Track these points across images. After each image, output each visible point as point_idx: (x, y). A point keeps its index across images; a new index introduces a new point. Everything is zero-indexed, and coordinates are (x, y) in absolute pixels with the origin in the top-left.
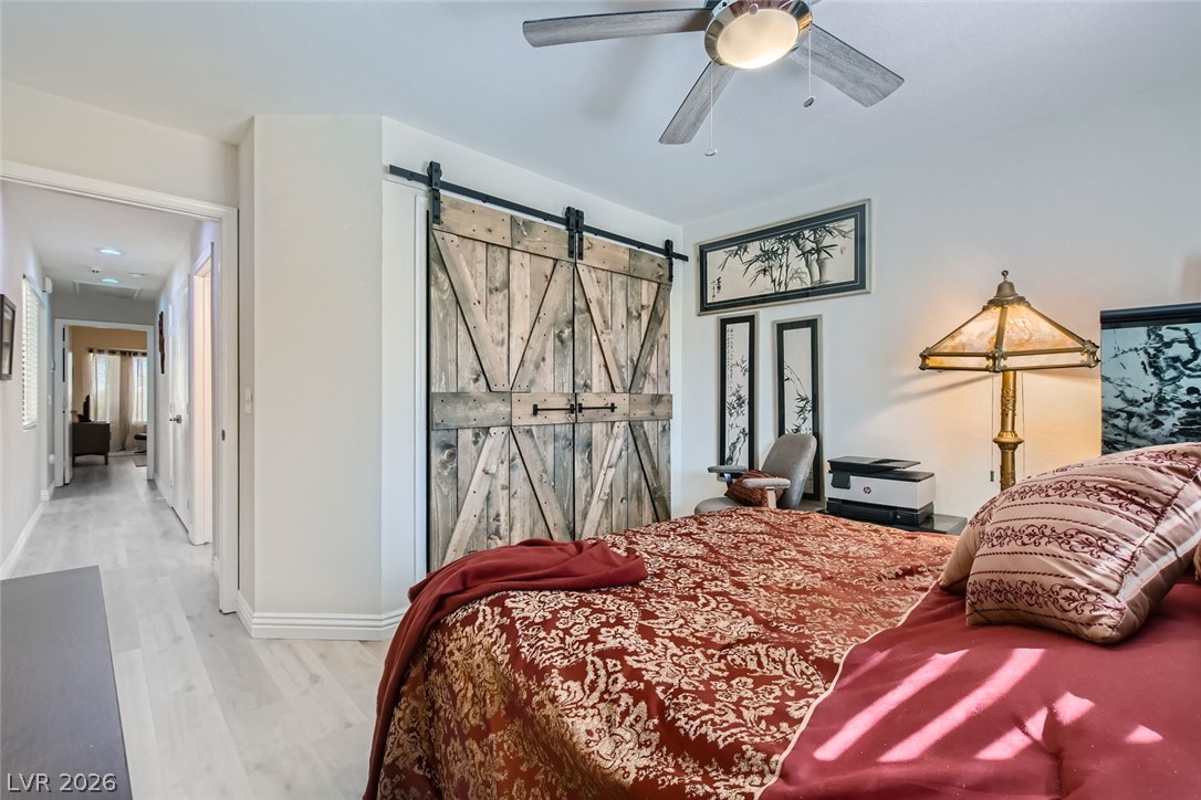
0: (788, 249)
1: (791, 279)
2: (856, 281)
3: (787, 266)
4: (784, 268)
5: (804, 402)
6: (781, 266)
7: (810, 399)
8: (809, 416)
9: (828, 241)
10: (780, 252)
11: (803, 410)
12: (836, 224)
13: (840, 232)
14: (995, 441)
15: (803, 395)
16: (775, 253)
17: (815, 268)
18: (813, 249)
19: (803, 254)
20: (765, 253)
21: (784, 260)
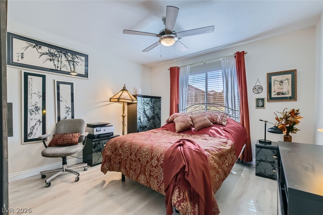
0: (62, 57)
1: (63, 67)
2: (85, 75)
3: (61, 62)
4: (60, 62)
5: (68, 109)
6: (58, 61)
7: (71, 107)
8: (70, 113)
9: (76, 60)
10: (58, 55)
11: (68, 111)
12: (79, 56)
13: (81, 59)
14: (122, 116)
15: (68, 107)
16: (56, 55)
17: (72, 66)
18: (71, 60)
19: (68, 60)
20: (51, 53)
21: (60, 59)
